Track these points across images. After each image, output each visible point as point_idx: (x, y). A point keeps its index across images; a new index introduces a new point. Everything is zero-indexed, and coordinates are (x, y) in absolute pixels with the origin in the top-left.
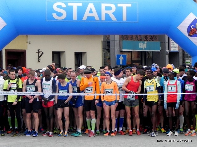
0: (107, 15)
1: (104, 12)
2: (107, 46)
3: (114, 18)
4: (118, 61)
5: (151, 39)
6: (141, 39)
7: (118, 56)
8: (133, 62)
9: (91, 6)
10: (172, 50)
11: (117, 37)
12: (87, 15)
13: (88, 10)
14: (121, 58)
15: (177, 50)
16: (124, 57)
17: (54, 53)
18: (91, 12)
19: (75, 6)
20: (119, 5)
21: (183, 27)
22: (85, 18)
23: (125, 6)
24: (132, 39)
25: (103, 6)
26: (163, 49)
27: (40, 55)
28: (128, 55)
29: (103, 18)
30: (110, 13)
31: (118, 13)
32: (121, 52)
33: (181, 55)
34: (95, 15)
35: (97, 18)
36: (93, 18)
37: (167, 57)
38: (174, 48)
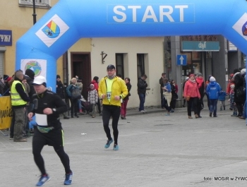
0: (165, 17)
1: (162, 14)
2: (168, 47)
3: (171, 20)
4: (179, 61)
5: (211, 39)
6: (200, 40)
7: (179, 57)
8: (193, 61)
9: (149, 8)
10: (231, 49)
11: (177, 38)
12: (146, 17)
13: (147, 12)
14: (182, 58)
15: (235, 49)
16: (184, 57)
17: (117, 55)
18: (150, 14)
19: (134, 8)
20: (176, 7)
21: (238, 27)
22: (144, 20)
23: (182, 8)
24: (192, 39)
25: (161, 8)
26: (222, 49)
27: (104, 56)
28: (188, 56)
29: (162, 20)
30: (168, 14)
31: (176, 14)
32: (182, 52)
33: (239, 54)
34: (153, 16)
35: (156, 20)
36: (152, 20)
37: (226, 56)
38: (233, 48)
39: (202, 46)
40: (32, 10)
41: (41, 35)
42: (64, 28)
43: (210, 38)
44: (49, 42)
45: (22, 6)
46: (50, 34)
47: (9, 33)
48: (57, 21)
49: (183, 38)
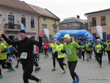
2: (75, 38)
19: (70, 32)
21: (86, 35)
23: (77, 32)
26: (83, 38)
31: (76, 33)
32: (77, 38)
34: (73, 33)
38: (85, 38)
39: (80, 38)
40: (55, 32)
41: (56, 36)
42: (60, 35)
43: (82, 36)
44: (57, 37)
45: (54, 32)
46: (58, 36)
47: (52, 35)
48: (59, 34)
49: (78, 36)
